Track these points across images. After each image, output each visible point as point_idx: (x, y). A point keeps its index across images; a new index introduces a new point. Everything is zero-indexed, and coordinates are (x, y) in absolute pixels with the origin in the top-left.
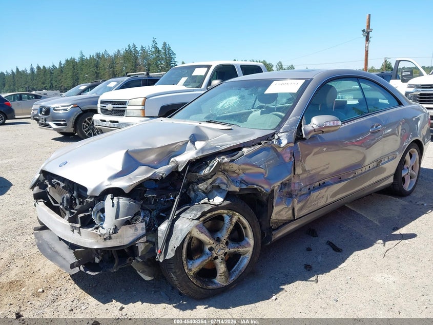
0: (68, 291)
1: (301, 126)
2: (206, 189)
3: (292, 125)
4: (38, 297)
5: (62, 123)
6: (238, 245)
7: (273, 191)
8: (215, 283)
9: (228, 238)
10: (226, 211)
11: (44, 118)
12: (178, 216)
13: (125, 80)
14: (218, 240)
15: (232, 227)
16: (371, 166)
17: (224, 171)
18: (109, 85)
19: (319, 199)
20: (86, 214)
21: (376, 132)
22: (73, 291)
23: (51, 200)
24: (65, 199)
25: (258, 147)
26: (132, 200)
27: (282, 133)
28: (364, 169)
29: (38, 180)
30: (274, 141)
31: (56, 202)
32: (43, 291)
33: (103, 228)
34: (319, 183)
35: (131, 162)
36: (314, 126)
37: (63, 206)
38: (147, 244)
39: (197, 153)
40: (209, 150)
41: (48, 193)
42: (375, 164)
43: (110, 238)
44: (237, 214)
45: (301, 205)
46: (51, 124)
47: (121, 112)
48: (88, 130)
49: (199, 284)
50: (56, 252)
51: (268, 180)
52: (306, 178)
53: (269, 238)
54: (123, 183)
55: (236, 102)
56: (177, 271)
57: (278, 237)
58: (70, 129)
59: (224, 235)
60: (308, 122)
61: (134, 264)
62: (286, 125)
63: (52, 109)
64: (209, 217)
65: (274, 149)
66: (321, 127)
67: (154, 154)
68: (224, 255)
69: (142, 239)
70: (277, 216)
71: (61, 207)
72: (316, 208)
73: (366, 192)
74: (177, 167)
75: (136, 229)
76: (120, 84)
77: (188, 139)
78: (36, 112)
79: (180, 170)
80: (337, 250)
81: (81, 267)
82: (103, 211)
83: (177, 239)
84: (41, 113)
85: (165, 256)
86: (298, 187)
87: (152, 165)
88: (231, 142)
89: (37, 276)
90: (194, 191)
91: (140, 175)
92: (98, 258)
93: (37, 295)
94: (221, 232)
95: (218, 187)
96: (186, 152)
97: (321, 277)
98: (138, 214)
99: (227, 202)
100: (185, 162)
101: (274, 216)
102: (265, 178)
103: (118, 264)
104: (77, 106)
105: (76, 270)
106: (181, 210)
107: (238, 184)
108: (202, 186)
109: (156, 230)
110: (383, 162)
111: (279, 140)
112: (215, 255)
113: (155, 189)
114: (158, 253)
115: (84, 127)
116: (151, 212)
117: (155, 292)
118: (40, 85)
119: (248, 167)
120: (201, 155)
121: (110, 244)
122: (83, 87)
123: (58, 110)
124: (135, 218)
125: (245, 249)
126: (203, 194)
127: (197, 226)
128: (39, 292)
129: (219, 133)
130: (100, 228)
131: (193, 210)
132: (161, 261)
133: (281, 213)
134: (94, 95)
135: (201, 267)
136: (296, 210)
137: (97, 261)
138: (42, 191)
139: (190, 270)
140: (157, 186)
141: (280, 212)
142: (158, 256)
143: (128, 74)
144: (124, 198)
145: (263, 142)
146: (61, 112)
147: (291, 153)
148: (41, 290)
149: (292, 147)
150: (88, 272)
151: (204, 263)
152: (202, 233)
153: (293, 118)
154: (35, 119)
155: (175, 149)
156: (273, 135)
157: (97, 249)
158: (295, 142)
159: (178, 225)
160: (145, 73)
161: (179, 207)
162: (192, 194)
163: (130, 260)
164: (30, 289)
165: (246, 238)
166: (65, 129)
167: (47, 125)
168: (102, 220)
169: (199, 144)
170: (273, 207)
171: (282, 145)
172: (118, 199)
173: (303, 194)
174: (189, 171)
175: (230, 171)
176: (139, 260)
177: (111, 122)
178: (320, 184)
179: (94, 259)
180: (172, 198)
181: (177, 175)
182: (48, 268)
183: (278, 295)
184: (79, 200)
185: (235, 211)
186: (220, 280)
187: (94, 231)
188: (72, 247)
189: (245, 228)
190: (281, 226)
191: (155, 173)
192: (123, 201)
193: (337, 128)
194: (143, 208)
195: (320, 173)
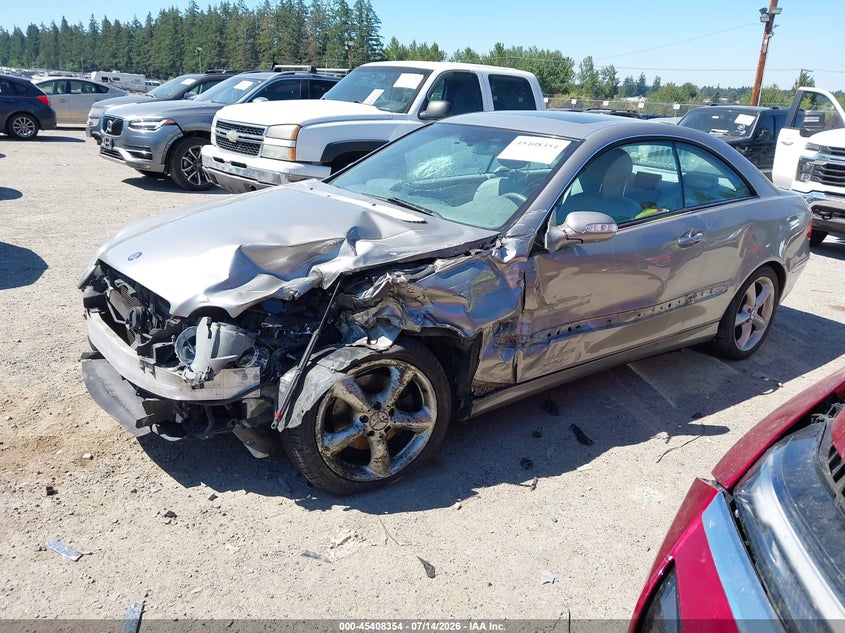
0: (131, 461)
1: (546, 228)
2: (367, 322)
3: (529, 225)
4: (83, 466)
5: (144, 152)
6: (409, 417)
7: (480, 334)
8: (366, 473)
9: (396, 404)
10: (394, 362)
11: (110, 139)
12: (314, 363)
13: (269, 78)
14: (378, 407)
15: (401, 388)
16: (674, 304)
17: (399, 297)
18: (238, 87)
19: (566, 352)
20: (166, 344)
21: (691, 245)
22: (140, 462)
23: (112, 312)
24: (134, 315)
25: (464, 259)
26: (241, 329)
27: (509, 237)
28: (657, 309)
29: (92, 276)
30: (494, 250)
31: (119, 317)
32: (92, 458)
33: (191, 371)
34: (570, 325)
35: (246, 266)
36: (568, 230)
37: (131, 325)
38: (261, 401)
39: (356, 262)
40: (377, 258)
41: (108, 299)
42: (683, 300)
43: (202, 386)
44: (413, 367)
45: (529, 360)
46: (123, 152)
47: (253, 148)
48: (192, 171)
49: (339, 471)
50: (116, 398)
51: (471, 317)
52: (545, 317)
53: (468, 409)
54: (228, 301)
55: (446, 169)
56: (305, 448)
57: (483, 410)
58: (158, 166)
59: (388, 400)
60: (560, 221)
61: (237, 431)
62: (519, 224)
63: (126, 124)
64: (366, 369)
65: (492, 264)
66: (578, 233)
67: (285, 256)
68: (386, 431)
69: (253, 393)
70: (485, 376)
71: (127, 326)
72: (558, 367)
73: (659, 348)
74: (321, 281)
75: (245, 376)
76: (258, 87)
77: (343, 236)
78: (95, 123)
79: (326, 287)
80: (583, 439)
81: (154, 426)
82: (193, 341)
83: (308, 399)
84: (105, 129)
85: (286, 424)
86: (529, 331)
87: (281, 274)
88: (416, 248)
89: (83, 433)
90: (347, 322)
91: (258, 289)
92: (181, 415)
93: (81, 462)
94: (383, 395)
95: (388, 321)
96: (338, 258)
97: (543, 482)
98: (250, 352)
99: (397, 348)
100: (335, 275)
101: (478, 376)
102: (467, 314)
103: (213, 429)
104: (173, 123)
105: (146, 430)
106: (320, 353)
107: (419, 319)
108: (360, 317)
109: (277, 381)
110: (699, 296)
111: (502, 250)
112: (370, 429)
113: (280, 315)
114: (276, 418)
115: (185, 163)
116: (271, 352)
117: (270, 477)
118: (107, 60)
119: (440, 293)
120: (361, 265)
121: (201, 395)
122: (189, 80)
123: (137, 127)
124: (245, 358)
125: (420, 424)
126: (362, 331)
127: (343, 382)
128: (86, 459)
129: (401, 228)
130: (187, 370)
131: (340, 355)
132: (280, 430)
133: (493, 371)
134: (208, 103)
135: (345, 446)
136: (519, 369)
137: (179, 419)
138: (98, 294)
139: (327, 449)
140: (285, 310)
141: (490, 369)
142: (275, 423)
143: (276, 66)
144: (228, 326)
145: (473, 252)
146: (142, 131)
147: (520, 273)
148: (88, 456)
149: (523, 263)
150: (164, 436)
151: (351, 440)
152: (351, 392)
153: (533, 213)
154: (93, 135)
155: (321, 251)
156: (493, 240)
157: (180, 402)
158: (531, 255)
159: (312, 377)
160: (308, 67)
161: (317, 348)
162: (344, 328)
163: (233, 423)
164: (71, 452)
165: (426, 408)
166: (150, 166)
167: (115, 154)
168: (191, 356)
169: (363, 246)
170: (478, 361)
171: (506, 259)
172: (219, 326)
173: (538, 343)
174: (341, 290)
175: (408, 297)
176: (246, 424)
177: (234, 164)
178: (570, 329)
179: (175, 417)
180: (308, 332)
181: (320, 294)
182: (102, 422)
183: (465, 501)
184: (157, 318)
185: (408, 362)
186: (375, 469)
187: (176, 373)
188: (142, 393)
189: (425, 391)
190: (491, 393)
191: (282, 289)
192: (226, 330)
193: (608, 236)
194: (258, 344)
195: (571, 311)
